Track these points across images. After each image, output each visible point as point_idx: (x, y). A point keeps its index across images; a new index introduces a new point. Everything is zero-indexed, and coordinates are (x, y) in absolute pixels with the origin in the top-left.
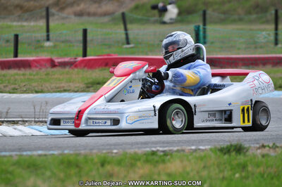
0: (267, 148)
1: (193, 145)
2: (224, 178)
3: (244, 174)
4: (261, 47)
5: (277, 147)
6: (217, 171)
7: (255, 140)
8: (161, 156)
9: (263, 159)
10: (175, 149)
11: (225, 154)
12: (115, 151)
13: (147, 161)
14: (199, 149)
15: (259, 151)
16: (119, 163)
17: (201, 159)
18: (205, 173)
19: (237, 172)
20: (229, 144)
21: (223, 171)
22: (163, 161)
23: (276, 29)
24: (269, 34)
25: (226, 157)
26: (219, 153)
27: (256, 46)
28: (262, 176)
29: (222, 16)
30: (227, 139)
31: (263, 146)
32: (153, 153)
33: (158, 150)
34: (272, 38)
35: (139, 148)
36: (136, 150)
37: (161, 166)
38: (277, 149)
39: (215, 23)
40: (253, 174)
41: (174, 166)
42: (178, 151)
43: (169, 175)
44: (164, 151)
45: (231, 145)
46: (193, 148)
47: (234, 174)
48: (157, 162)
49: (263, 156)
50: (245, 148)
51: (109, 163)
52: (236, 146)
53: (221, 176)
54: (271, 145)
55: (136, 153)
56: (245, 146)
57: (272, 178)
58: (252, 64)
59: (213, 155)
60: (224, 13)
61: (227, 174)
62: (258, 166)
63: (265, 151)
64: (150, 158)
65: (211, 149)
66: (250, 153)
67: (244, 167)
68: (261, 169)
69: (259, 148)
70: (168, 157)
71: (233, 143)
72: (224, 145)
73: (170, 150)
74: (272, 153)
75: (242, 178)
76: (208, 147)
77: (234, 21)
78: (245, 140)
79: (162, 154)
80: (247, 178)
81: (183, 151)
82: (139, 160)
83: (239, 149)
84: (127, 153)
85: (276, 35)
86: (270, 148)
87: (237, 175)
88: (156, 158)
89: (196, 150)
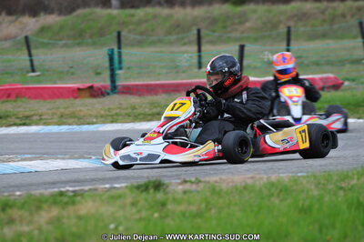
0: (189, 184)
1: (108, 183)
2: (140, 219)
3: (163, 213)
4: (184, 72)
5: (200, 182)
6: (134, 211)
7: (177, 175)
8: (70, 197)
9: (186, 197)
10: (87, 188)
11: (142, 192)
12: (18, 193)
13: (55, 203)
14: (115, 188)
15: (180, 187)
16: (22, 207)
18: (120, 214)
19: (156, 211)
20: (147, 180)
21: (139, 211)
22: (73, 203)
23: (199, 51)
24: (191, 57)
25: (144, 195)
27: (176, 69)
28: (184, 215)
29: (139, 37)
30: (146, 175)
31: (185, 182)
32: (62, 194)
33: (68, 191)
34: (195, 60)
35: (46, 189)
36: (43, 191)
37: (71, 208)
38: (200, 184)
39: (132, 45)
40: (173, 213)
41: (86, 207)
42: (90, 190)
43: (80, 218)
44: (73, 191)
45: (149, 182)
46: (107, 186)
47: (152, 215)
48: (67, 203)
49: (185, 192)
50: (164, 184)
51: (11, 207)
52: (154, 182)
53: (137, 216)
54: (193, 179)
55: (41, 194)
56: (166, 181)
57: (194, 217)
58: (174, 91)
60: (142, 34)
61: (144, 214)
62: (179, 203)
63: (187, 186)
64: (59, 199)
65: (126, 187)
66: (171, 188)
67: (163, 205)
68: (182, 208)
69: (180, 184)
70: (79, 198)
71: (152, 179)
72: (142, 182)
73: (82, 190)
74: (194, 187)
75: (163, 218)
76: (124, 185)
77: (152, 43)
78: (165, 176)
79: (72, 194)
80: (167, 216)
81: (96, 190)
82: (46, 201)
83: (158, 186)
84: (31, 195)
85: (200, 57)
86: (192, 183)
87: (156, 215)
88: (65, 199)
89: (110, 189)
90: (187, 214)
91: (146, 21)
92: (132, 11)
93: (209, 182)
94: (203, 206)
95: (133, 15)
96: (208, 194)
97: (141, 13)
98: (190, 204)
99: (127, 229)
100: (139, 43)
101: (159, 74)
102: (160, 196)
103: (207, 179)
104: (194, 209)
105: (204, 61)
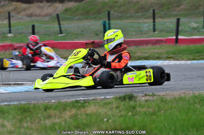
0: (148, 96)
1: (102, 96)
2: (121, 116)
4: (145, 34)
5: (155, 95)
6: (118, 111)
7: (141, 92)
8: (82, 103)
9: (146, 104)
10: (91, 98)
12: (53, 101)
13: (74, 107)
14: (107, 98)
15: (143, 98)
16: (55, 109)
18: (110, 113)
19: (129, 112)
20: (124, 94)
21: (120, 112)
22: (84, 107)
23: (154, 22)
24: (149, 25)
25: (123, 102)
26: (118, 100)
27: (141, 32)
28: (146, 114)
29: (120, 14)
30: (124, 91)
31: (146, 95)
32: (77, 101)
33: (80, 100)
34: (152, 27)
36: (67, 100)
37: (82, 109)
39: (116, 19)
40: (140, 113)
41: (91, 109)
42: (93, 99)
43: (87, 115)
44: (83, 100)
45: (126, 95)
46: (103, 97)
47: (128, 113)
48: (80, 107)
49: (146, 101)
50: (134, 97)
51: (50, 108)
52: (129, 95)
53: (119, 114)
54: (151, 94)
55: (66, 102)
56: (136, 95)
57: (152, 115)
58: (140, 44)
60: (121, 12)
61: (123, 113)
62: (143, 107)
63: (147, 98)
64: (76, 104)
65: (113, 98)
66: (138, 99)
67: (134, 108)
68: (145, 110)
69: (143, 96)
70: (87, 104)
72: (122, 95)
73: (88, 99)
74: (151, 98)
75: (133, 115)
76: (111, 97)
77: (127, 18)
78: (135, 92)
79: (83, 102)
80: (136, 114)
81: (96, 99)
82: (69, 106)
83: (131, 97)
84: (59, 102)
85: (154, 25)
86: (150, 96)
87: (130, 114)
88: (79, 105)
89: (104, 99)
90: (147, 113)
91: (124, 5)
93: (159, 95)
94: (156, 109)
96: (159, 102)
98: (149, 107)
99: (113, 121)
100: (120, 18)
101: (131, 35)
102: (132, 103)
103: (159, 94)
104: (151, 110)
105: (157, 27)
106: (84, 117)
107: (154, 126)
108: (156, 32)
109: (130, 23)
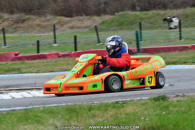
1: (139, 97)
2: (157, 115)
3: (167, 112)
4: (172, 41)
5: (185, 96)
6: (153, 111)
7: (173, 93)
8: (121, 104)
9: (178, 103)
10: (129, 100)
11: (156, 101)
12: (96, 102)
13: (114, 107)
14: (143, 99)
15: (175, 99)
16: (99, 109)
17: (143, 104)
18: (146, 112)
20: (158, 95)
21: (155, 111)
22: (123, 107)
23: (180, 31)
24: (176, 34)
25: (157, 103)
26: (153, 100)
27: (169, 40)
29: (150, 25)
31: (177, 96)
32: (117, 103)
33: (120, 101)
34: (178, 36)
35: (109, 100)
36: (108, 101)
37: (122, 109)
38: (185, 97)
39: (146, 29)
40: (173, 111)
41: (129, 109)
43: (126, 114)
44: (122, 101)
45: (160, 96)
47: (162, 112)
48: (119, 107)
49: (178, 101)
51: (93, 109)
52: (162, 96)
53: (155, 113)
54: (181, 95)
55: (107, 103)
56: (168, 96)
57: (183, 113)
58: (168, 51)
59: (150, 102)
60: (151, 23)
61: (158, 112)
62: (175, 107)
63: (179, 98)
64: (116, 105)
65: (148, 99)
66: (170, 100)
67: (167, 108)
68: (177, 109)
69: (175, 97)
70: (126, 104)
71: (161, 95)
72: (156, 96)
73: (126, 100)
74: (182, 99)
75: (167, 114)
77: (156, 28)
78: (167, 93)
80: (169, 114)
81: (133, 100)
82: (110, 106)
84: (102, 103)
85: (180, 34)
86: (181, 96)
87: (164, 113)
88: (119, 105)
89: (140, 100)
90: (179, 112)
91: (153, 17)
92: (146, 12)
93: (189, 96)
94: (188, 107)
95: (147, 14)
96: (189, 102)
97: (150, 13)
98: (181, 107)
99: (150, 120)
100: (150, 28)
101: (160, 43)
102: (166, 103)
103: (188, 94)
104: (183, 109)
105: (183, 35)
106: (124, 116)
107: (185, 123)
108: (182, 40)
109: (159, 32)
